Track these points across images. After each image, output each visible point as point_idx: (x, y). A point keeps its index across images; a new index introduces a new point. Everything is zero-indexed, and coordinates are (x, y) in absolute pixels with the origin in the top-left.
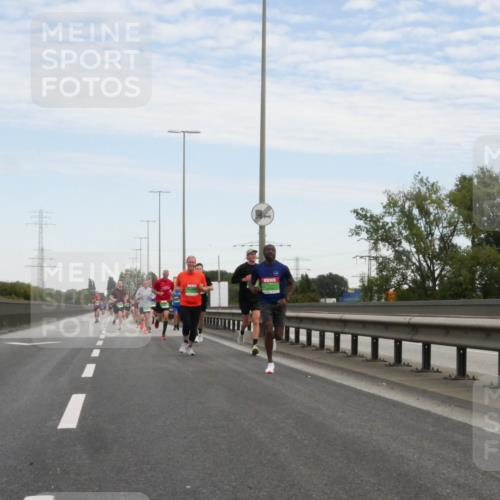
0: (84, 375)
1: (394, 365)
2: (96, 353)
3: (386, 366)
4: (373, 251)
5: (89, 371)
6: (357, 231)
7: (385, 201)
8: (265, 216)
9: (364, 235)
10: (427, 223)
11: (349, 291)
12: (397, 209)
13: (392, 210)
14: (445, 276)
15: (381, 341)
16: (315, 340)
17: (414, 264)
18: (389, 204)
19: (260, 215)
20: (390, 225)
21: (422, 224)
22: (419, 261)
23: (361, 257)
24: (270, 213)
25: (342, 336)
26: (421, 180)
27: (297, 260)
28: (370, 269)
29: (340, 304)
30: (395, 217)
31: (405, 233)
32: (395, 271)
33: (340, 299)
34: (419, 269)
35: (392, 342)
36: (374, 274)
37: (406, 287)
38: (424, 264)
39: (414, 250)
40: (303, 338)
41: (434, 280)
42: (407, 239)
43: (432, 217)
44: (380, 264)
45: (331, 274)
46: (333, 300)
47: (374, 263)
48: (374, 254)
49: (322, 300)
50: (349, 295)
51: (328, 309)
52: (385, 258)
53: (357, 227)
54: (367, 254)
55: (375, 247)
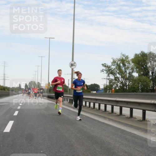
2: (19, 107)
7: (112, 61)
8: (74, 66)
9: (105, 72)
10: (125, 68)
11: (100, 89)
12: (116, 64)
13: (114, 64)
14: (130, 85)
17: (120, 81)
18: (113, 62)
20: (113, 69)
21: (123, 69)
22: (122, 80)
23: (104, 79)
24: (75, 64)
26: (123, 55)
28: (107, 82)
29: (97, 93)
30: (115, 66)
31: (118, 71)
32: (114, 83)
33: (97, 91)
34: (122, 83)
36: (108, 84)
37: (118, 88)
38: (123, 81)
39: (120, 77)
40: (84, 104)
41: (126, 86)
42: (118, 73)
43: (126, 67)
44: (110, 81)
46: (95, 92)
47: (108, 80)
48: (108, 78)
49: (92, 92)
52: (111, 79)
53: (103, 70)
54: (106, 78)
55: (108, 75)
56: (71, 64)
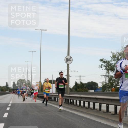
0: (4, 117)
1: (114, 114)
2: (8, 109)
3: (111, 114)
4: (107, 74)
5: (6, 115)
6: (101, 66)
7: (112, 56)
8: (69, 61)
9: (104, 68)
11: (99, 88)
12: (116, 59)
13: (114, 59)
15: (110, 106)
16: (86, 105)
19: (67, 60)
20: (114, 64)
23: (103, 76)
24: (71, 59)
25: (96, 104)
27: (80, 76)
28: (106, 80)
29: (95, 92)
30: (115, 61)
33: (95, 90)
35: (114, 106)
40: (82, 104)
44: (110, 78)
45: (92, 82)
46: (93, 91)
47: (107, 78)
48: (107, 75)
49: (89, 91)
50: (99, 89)
51: (91, 94)
52: (111, 76)
53: (101, 65)
54: (105, 75)
55: (108, 72)
56: (67, 59)
